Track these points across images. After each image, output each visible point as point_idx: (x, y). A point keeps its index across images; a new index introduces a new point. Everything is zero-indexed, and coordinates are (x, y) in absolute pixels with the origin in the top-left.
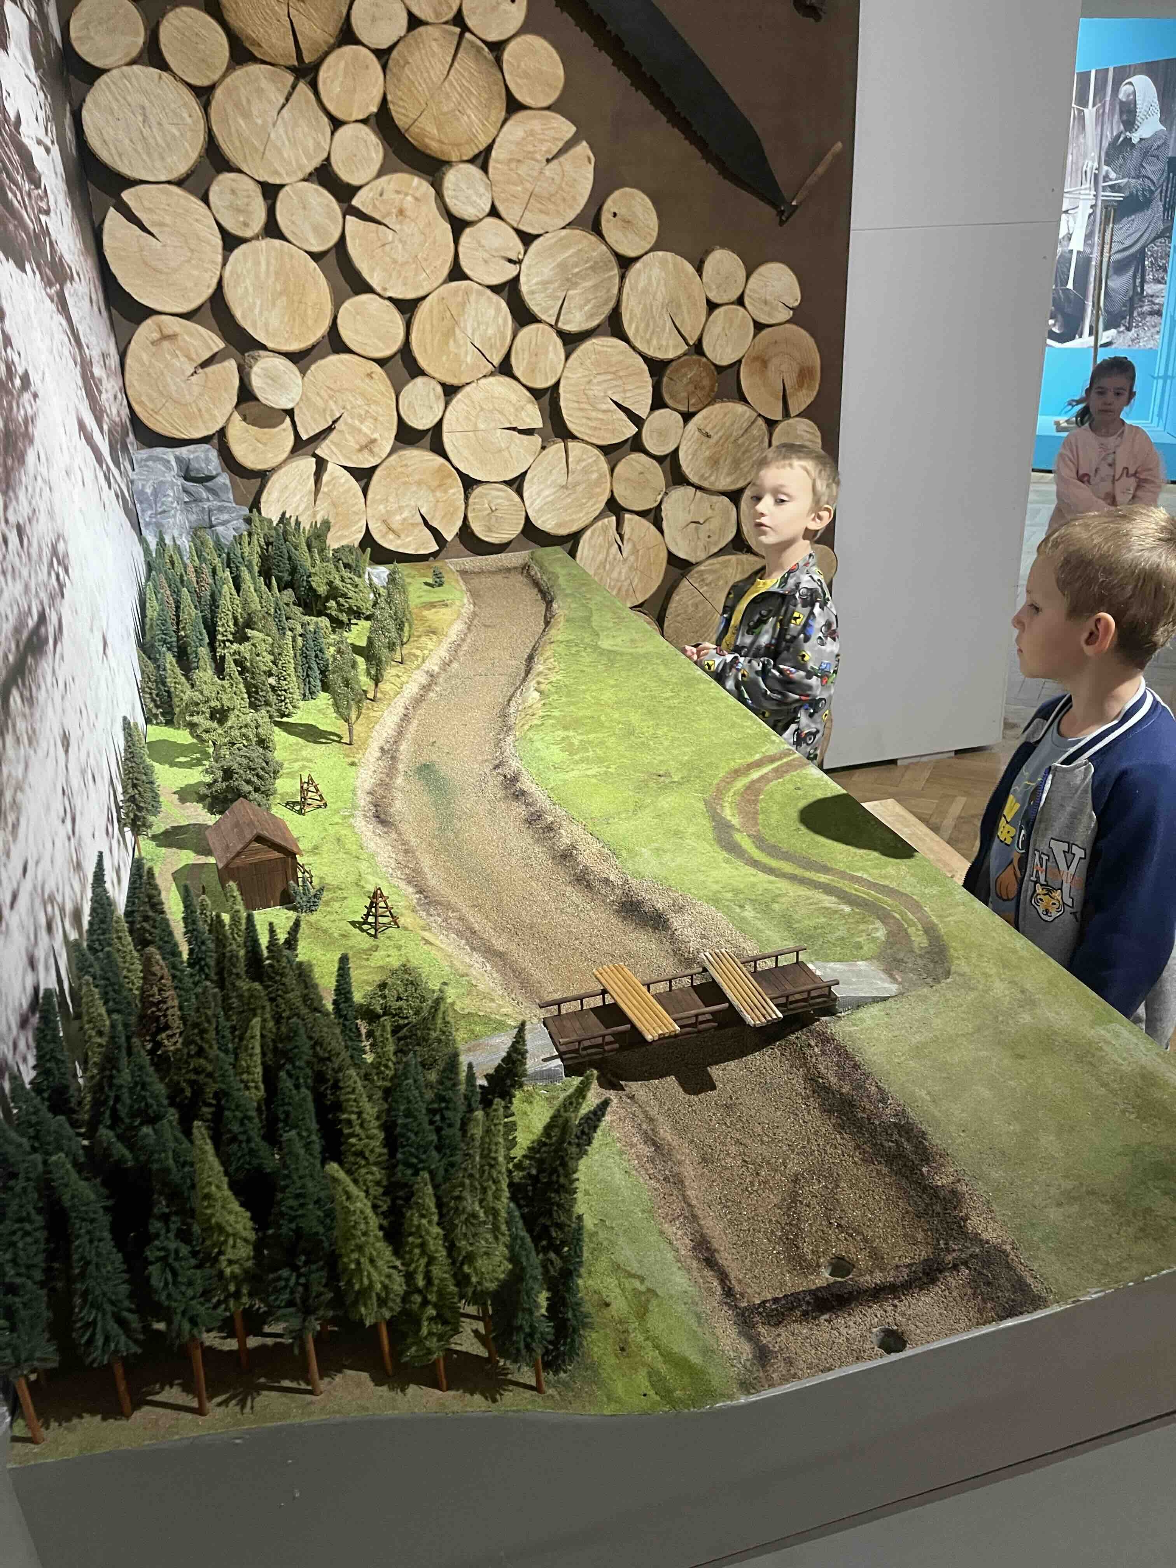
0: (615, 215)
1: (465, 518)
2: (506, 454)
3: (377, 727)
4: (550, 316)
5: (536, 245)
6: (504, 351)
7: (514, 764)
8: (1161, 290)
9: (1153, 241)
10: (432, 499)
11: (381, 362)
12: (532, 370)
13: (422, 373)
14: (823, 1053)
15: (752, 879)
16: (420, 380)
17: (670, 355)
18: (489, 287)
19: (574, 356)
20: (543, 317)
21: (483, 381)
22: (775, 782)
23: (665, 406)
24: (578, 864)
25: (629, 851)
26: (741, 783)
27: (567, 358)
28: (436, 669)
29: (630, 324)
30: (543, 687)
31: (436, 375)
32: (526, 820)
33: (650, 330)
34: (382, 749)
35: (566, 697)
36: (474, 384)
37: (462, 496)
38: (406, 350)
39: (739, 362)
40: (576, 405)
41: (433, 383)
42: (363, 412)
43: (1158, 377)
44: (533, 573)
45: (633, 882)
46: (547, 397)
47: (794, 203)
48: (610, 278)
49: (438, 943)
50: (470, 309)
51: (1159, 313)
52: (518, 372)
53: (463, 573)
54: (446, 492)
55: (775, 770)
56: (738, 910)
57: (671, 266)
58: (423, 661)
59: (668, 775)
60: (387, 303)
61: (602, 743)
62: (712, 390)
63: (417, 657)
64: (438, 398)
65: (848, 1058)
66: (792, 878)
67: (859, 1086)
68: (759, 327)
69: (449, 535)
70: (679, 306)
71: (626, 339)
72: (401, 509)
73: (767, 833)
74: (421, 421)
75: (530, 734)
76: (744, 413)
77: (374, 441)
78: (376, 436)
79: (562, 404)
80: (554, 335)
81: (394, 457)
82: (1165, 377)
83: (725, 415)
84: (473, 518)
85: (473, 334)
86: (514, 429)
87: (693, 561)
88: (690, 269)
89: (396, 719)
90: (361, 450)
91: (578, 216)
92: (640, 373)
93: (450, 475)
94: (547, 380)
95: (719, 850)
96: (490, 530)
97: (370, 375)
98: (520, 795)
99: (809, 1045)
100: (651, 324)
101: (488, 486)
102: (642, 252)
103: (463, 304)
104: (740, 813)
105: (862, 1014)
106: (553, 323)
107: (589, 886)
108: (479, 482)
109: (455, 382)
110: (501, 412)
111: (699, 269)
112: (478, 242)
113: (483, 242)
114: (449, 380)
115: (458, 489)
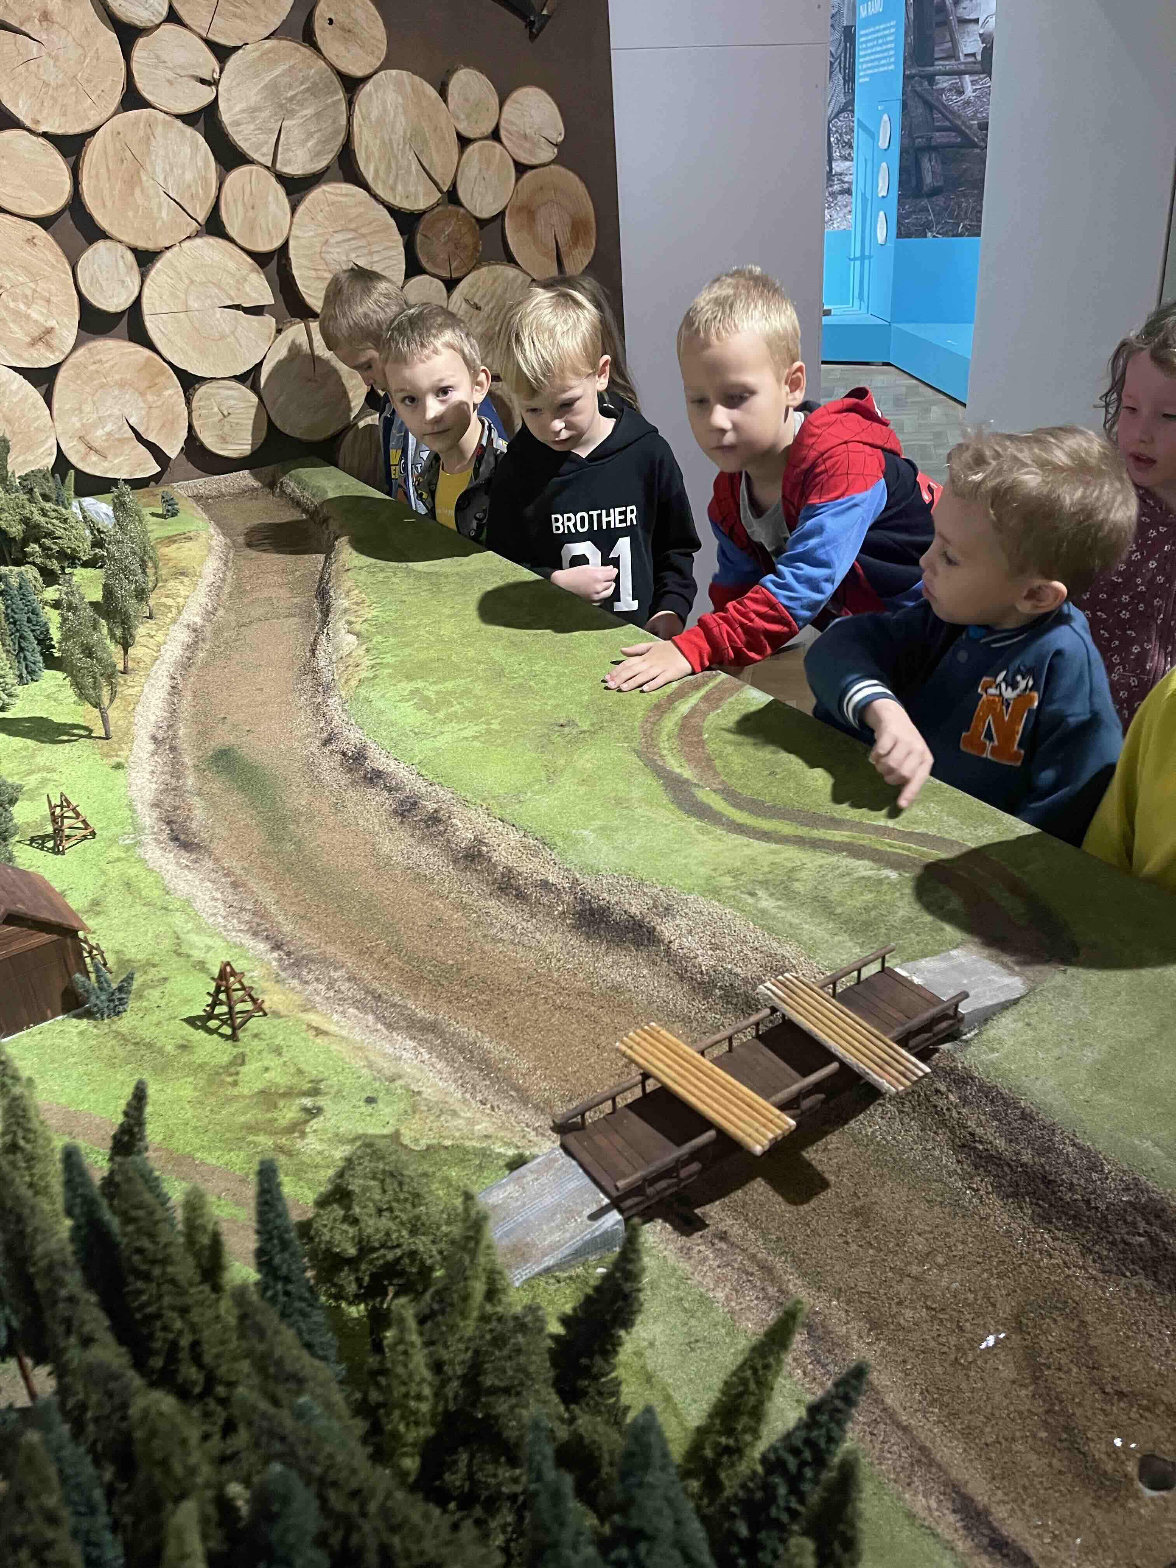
0: (331, 21)
1: (191, 427)
2: (231, 339)
3: (139, 708)
4: (264, 155)
5: (234, 61)
6: (210, 203)
7: (353, 737)
8: (849, 168)
9: (837, 115)
10: (142, 405)
11: (45, 222)
12: (251, 227)
13: (104, 235)
14: (965, 1101)
15: (747, 851)
16: (101, 245)
17: (421, 204)
18: (178, 116)
19: (301, 209)
20: (256, 156)
21: (187, 244)
22: (712, 714)
23: (422, 271)
24: (495, 866)
25: (565, 838)
26: (670, 722)
27: (293, 210)
28: (198, 620)
29: (368, 168)
30: (357, 627)
31: (122, 238)
32: (395, 812)
33: (393, 172)
34: (154, 738)
35: (394, 636)
36: (175, 249)
37: (183, 399)
38: (76, 204)
39: (502, 214)
40: (313, 273)
41: (121, 248)
42: (29, 292)
43: (855, 259)
44: (289, 491)
45: (586, 881)
46: (273, 264)
47: (545, 12)
48: (335, 103)
49: (332, 1028)
50: (159, 146)
51: (849, 192)
52: (231, 231)
53: (198, 498)
54: (160, 395)
55: (706, 698)
56: (750, 900)
57: (409, 89)
58: (179, 613)
59: (571, 723)
60: (41, 140)
61: (467, 692)
62: (476, 249)
63: (170, 607)
64: (130, 268)
65: (1006, 1104)
66: (800, 842)
67: (1047, 1149)
68: (521, 169)
69: (173, 450)
70: (425, 142)
71: (365, 186)
72: (101, 421)
73: (735, 784)
74: (111, 301)
75: (363, 692)
76: (515, 279)
77: (49, 331)
78: (52, 323)
79: (295, 272)
80: (273, 180)
81: (81, 351)
82: (862, 258)
83: (495, 280)
84: (201, 426)
85: (165, 179)
86: (237, 307)
88: (432, 92)
89: (163, 694)
90: (33, 344)
91: (284, 23)
92: (386, 228)
93: (162, 372)
94: (271, 241)
95: (685, 817)
96: (224, 440)
97: (31, 241)
98: (375, 778)
99: (937, 1091)
100: (393, 165)
101: (214, 384)
102: (369, 71)
103: (147, 140)
104: (689, 761)
105: (993, 1031)
106: (269, 164)
107: (521, 896)
108: (202, 380)
109: (151, 246)
110: (218, 286)
111: (443, 93)
112: (157, 57)
113: (164, 57)
114: (142, 244)
115: (174, 390)
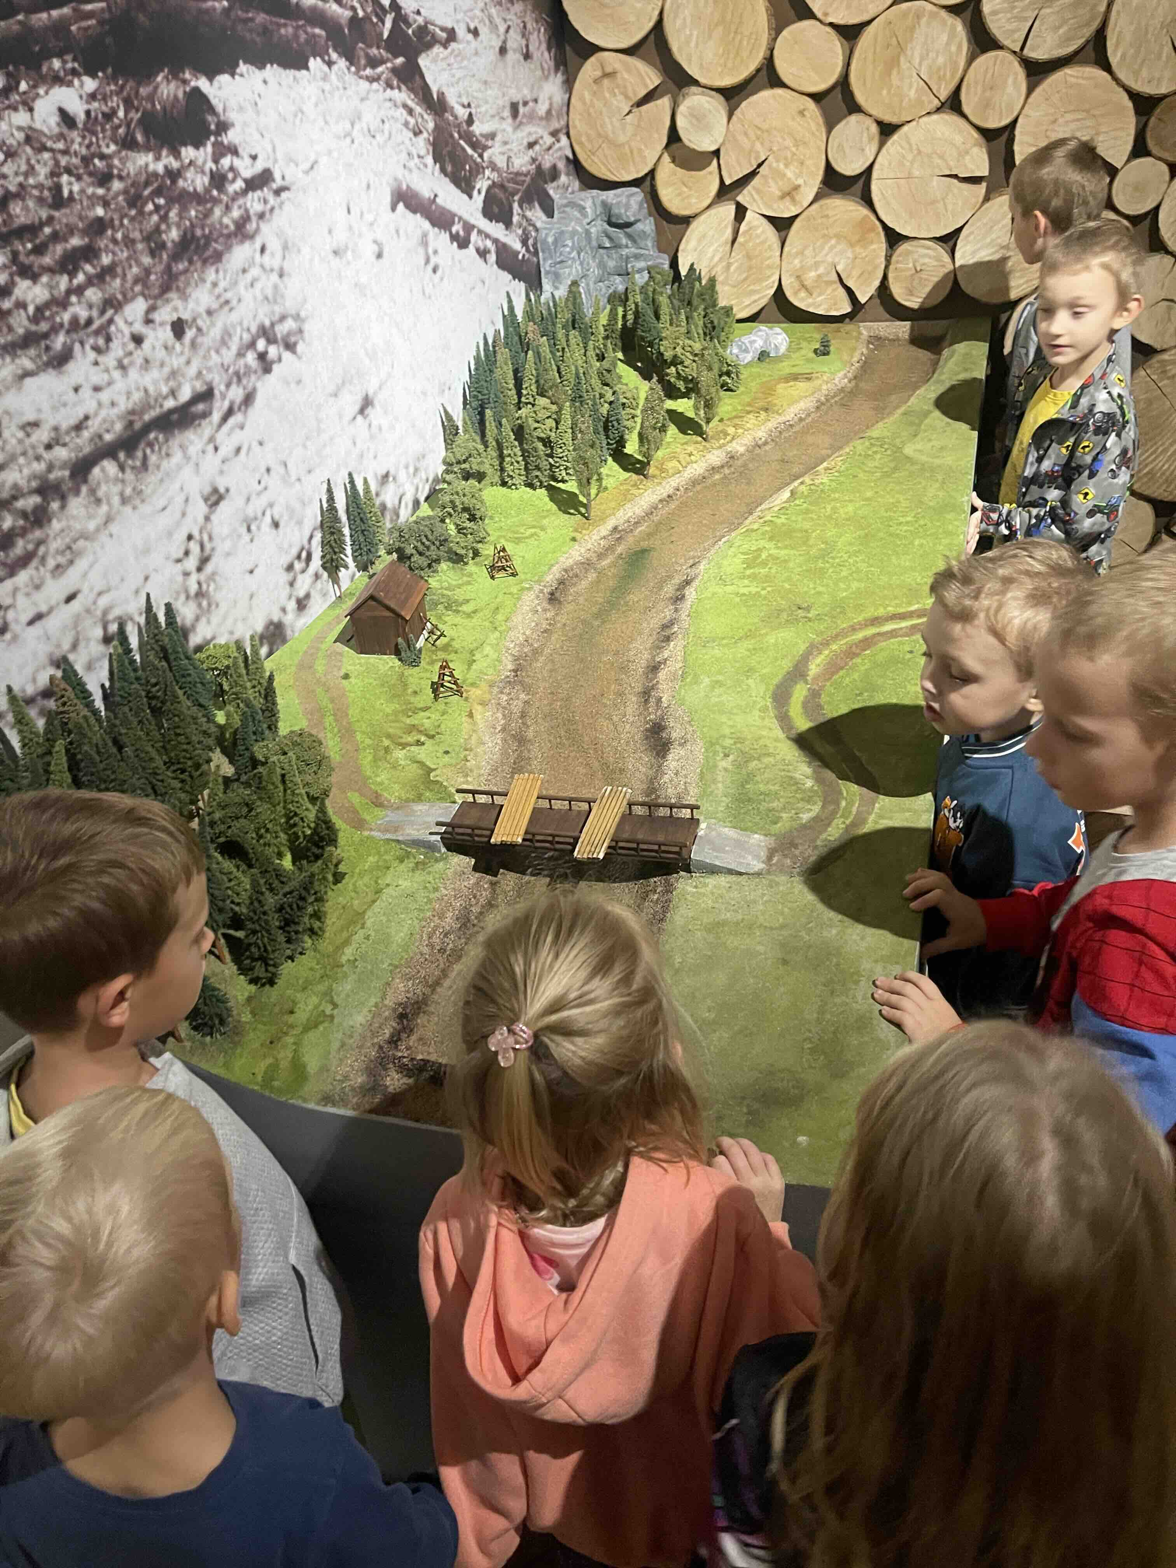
1: (885, 277)
4: (1014, 40)
6: (952, 86)
10: (851, 255)
12: (986, 105)
13: (858, 109)
16: (854, 118)
17: (1163, 88)
19: (1039, 90)
20: (1006, 42)
21: (925, 119)
23: (1148, 154)
27: (1030, 90)
29: (1115, 51)
31: (872, 112)
33: (1141, 58)
36: (914, 123)
37: (884, 254)
38: (844, 83)
41: (869, 122)
42: (789, 155)
46: (999, 139)
50: (920, 35)
52: (966, 109)
54: (865, 248)
60: (829, 29)
64: (871, 139)
69: (865, 295)
71: (1109, 70)
72: (817, 265)
74: (849, 167)
77: (797, 188)
78: (800, 181)
79: (1016, 148)
80: (1016, 64)
81: (815, 206)
84: (893, 277)
85: (920, 64)
86: (955, 176)
87: (1158, 347)
90: (782, 197)
92: (1122, 109)
93: (873, 229)
94: (1000, 120)
96: (908, 291)
97: (802, 113)
100: (1144, 49)
101: (915, 243)
103: (912, 29)
106: (1017, 49)
108: (907, 238)
109: (894, 119)
114: (888, 118)
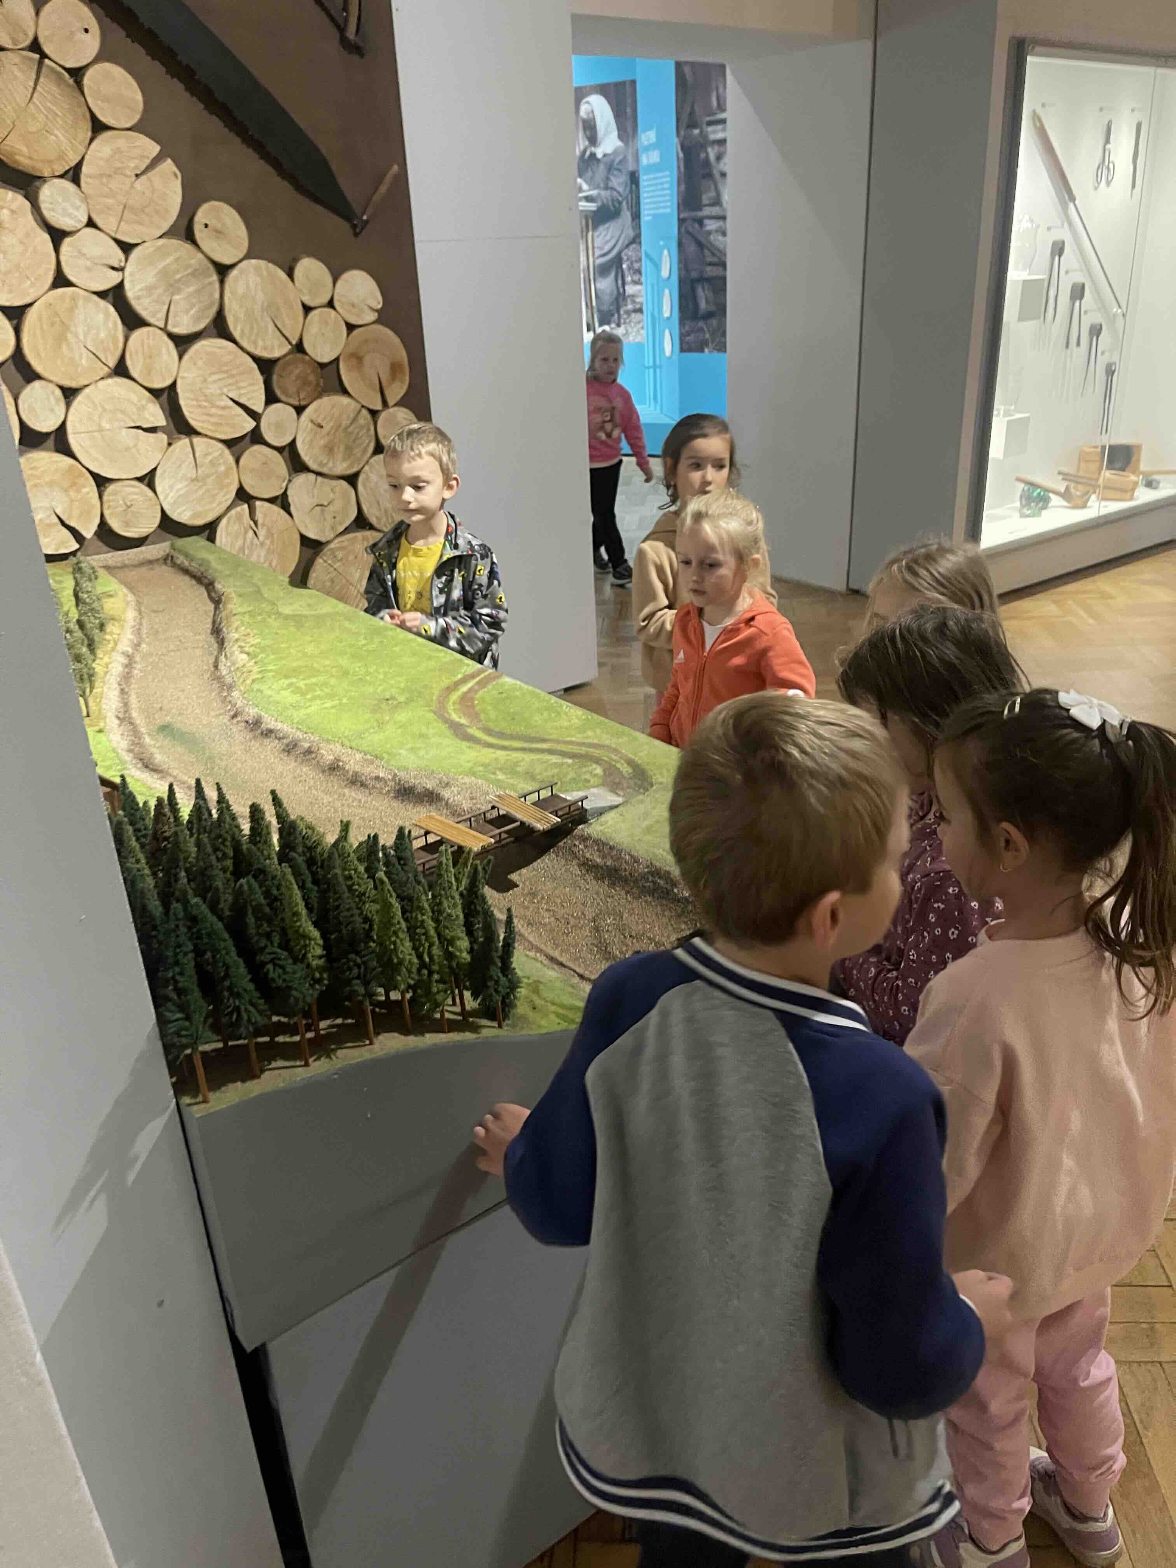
0: (206, 226)
1: (102, 516)
2: (134, 450)
3: (104, 701)
4: (158, 320)
5: (135, 254)
6: (118, 353)
7: (252, 712)
8: (639, 291)
10: (66, 499)
13: (38, 377)
14: (586, 847)
15: (494, 755)
16: (37, 384)
17: (276, 354)
18: (95, 293)
19: (186, 357)
21: (102, 383)
22: (480, 692)
24: (348, 772)
25: (389, 754)
26: (455, 696)
28: (130, 650)
29: (235, 328)
30: (247, 649)
31: (51, 378)
32: (284, 750)
33: (255, 331)
34: (118, 718)
35: (273, 654)
36: (92, 387)
37: (97, 495)
38: (18, 356)
39: (337, 359)
40: (195, 403)
41: (51, 387)
43: (649, 368)
44: (179, 562)
45: (402, 774)
46: (165, 396)
47: (365, 218)
48: (210, 283)
50: (80, 314)
51: (640, 311)
52: (134, 373)
53: (107, 568)
54: (78, 491)
55: (478, 683)
56: (492, 776)
57: (265, 273)
58: (116, 644)
59: (393, 698)
61: (325, 684)
62: (318, 385)
63: (109, 641)
64: (57, 401)
65: (605, 845)
66: (523, 749)
67: (618, 859)
68: (350, 327)
69: (89, 533)
70: (278, 309)
71: (234, 341)
73: (491, 725)
74: (45, 424)
75: (256, 686)
76: (349, 405)
79: (182, 402)
82: (655, 367)
83: (333, 406)
84: (111, 514)
85: (85, 338)
87: (323, 540)
88: (282, 275)
89: (117, 692)
91: (173, 226)
92: (251, 370)
93: (81, 475)
94: (164, 380)
95: (459, 741)
96: (127, 524)
98: (269, 733)
100: (255, 326)
101: (120, 484)
102: (236, 260)
103: (72, 309)
104: (464, 714)
105: (606, 817)
106: (162, 326)
107: (363, 785)
109: (73, 384)
110: (123, 412)
111: (290, 274)
112: (79, 252)
113: (85, 251)
114: (67, 383)
115: (91, 487)
